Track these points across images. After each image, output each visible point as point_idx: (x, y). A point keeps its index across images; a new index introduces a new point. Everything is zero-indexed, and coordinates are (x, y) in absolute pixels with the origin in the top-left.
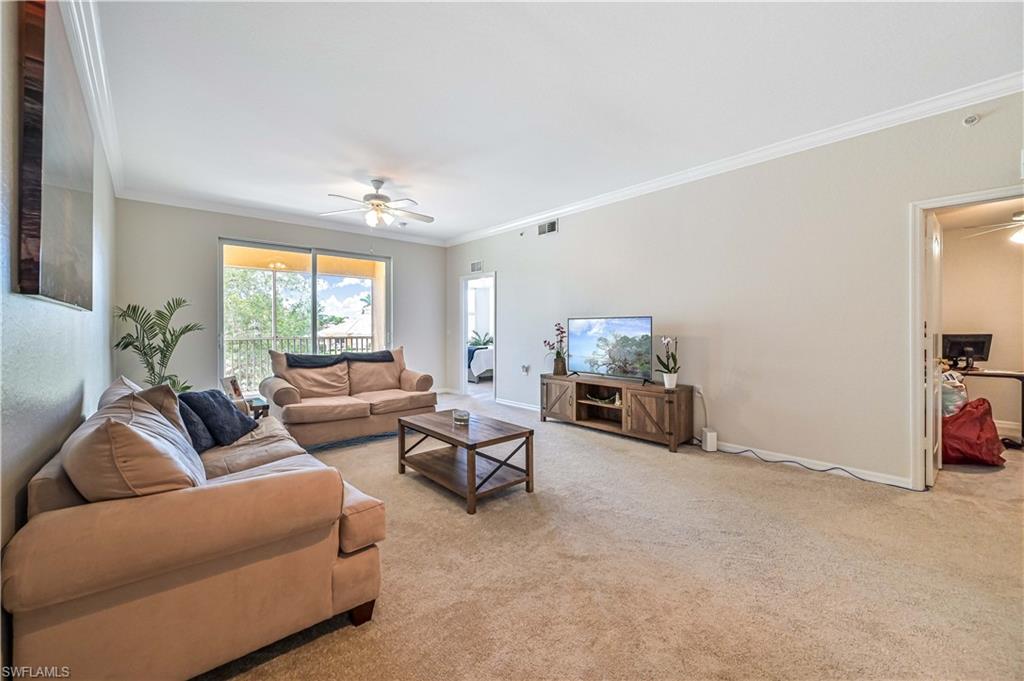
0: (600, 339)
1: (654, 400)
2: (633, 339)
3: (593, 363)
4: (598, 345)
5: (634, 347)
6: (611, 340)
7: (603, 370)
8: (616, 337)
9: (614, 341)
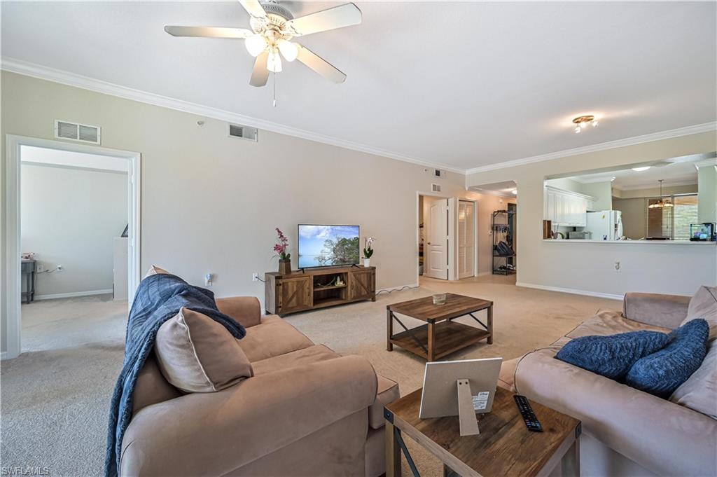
0: (327, 241)
1: (366, 275)
2: (349, 240)
3: (321, 259)
4: (325, 245)
5: (350, 245)
6: (335, 241)
7: (329, 263)
8: (338, 239)
9: (337, 242)
